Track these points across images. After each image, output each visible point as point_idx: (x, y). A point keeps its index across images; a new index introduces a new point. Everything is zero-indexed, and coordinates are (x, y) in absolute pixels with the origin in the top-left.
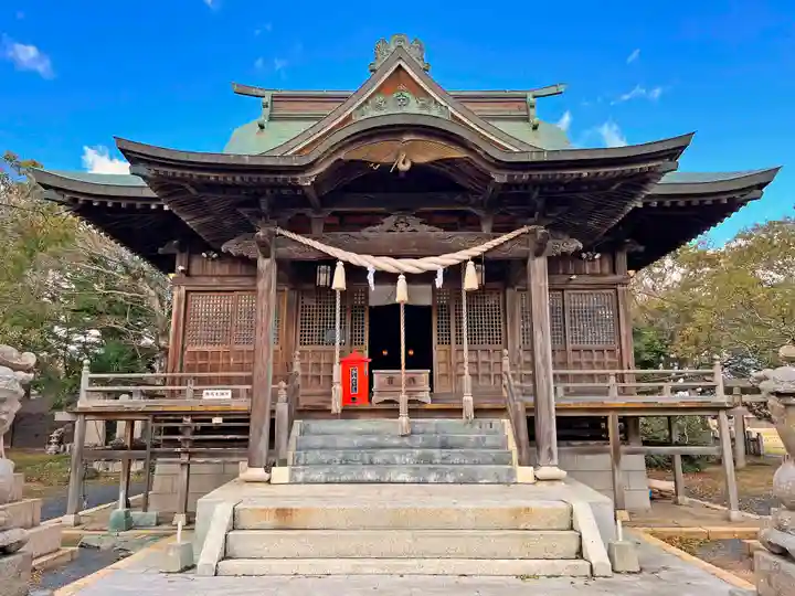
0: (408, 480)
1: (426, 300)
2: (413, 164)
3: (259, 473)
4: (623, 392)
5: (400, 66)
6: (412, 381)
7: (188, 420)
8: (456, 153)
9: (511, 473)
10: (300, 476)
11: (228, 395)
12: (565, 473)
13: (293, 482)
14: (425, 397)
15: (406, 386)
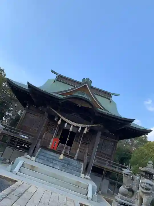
0: (58, 169)
1: (75, 131)
2: (82, 106)
3: (29, 157)
4: (108, 165)
5: (86, 85)
6: (66, 148)
7: (17, 140)
8: (90, 107)
9: (80, 175)
10: (37, 160)
11: (27, 138)
12: (90, 178)
13: (35, 161)
14: (68, 152)
15: (65, 149)
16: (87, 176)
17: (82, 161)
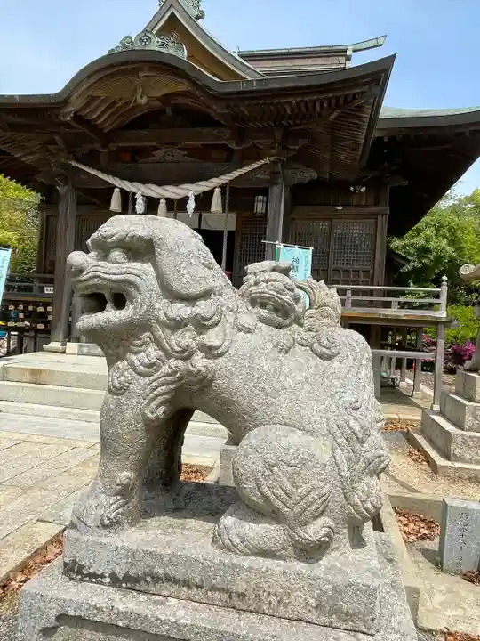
2: (150, 98)
3: (56, 345)
5: (173, 14)
10: (86, 351)
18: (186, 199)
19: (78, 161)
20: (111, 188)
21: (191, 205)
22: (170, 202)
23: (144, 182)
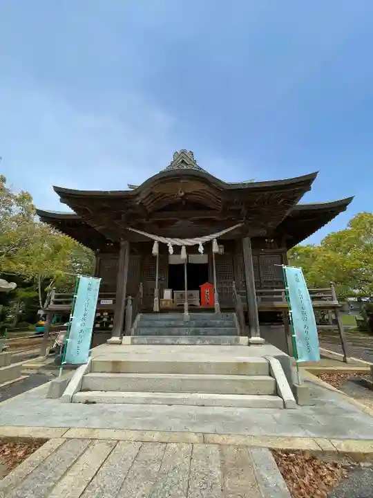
3: (117, 339)
6: (190, 295)
9: (237, 340)
10: (136, 341)
11: (111, 302)
12: (264, 340)
13: (133, 343)
14: (197, 303)
15: (188, 298)
16: (253, 339)
17: (232, 310)
18: (198, 245)
19: (132, 227)
20: (153, 241)
21: (201, 249)
22: (188, 248)
23: (172, 237)
